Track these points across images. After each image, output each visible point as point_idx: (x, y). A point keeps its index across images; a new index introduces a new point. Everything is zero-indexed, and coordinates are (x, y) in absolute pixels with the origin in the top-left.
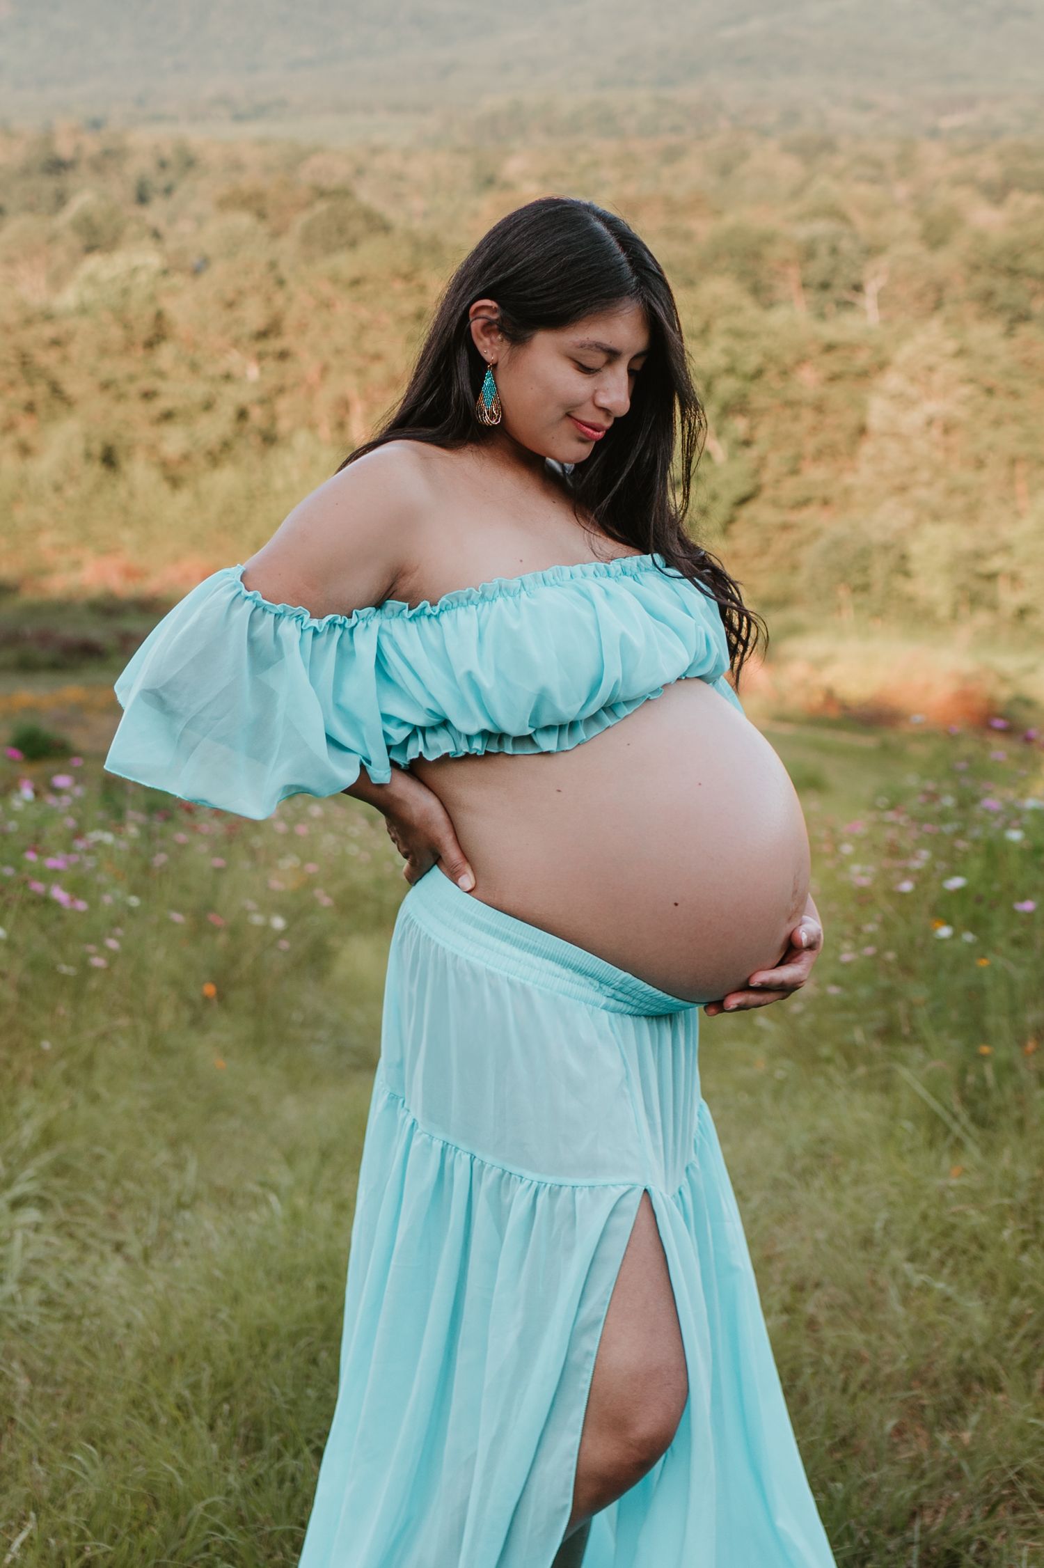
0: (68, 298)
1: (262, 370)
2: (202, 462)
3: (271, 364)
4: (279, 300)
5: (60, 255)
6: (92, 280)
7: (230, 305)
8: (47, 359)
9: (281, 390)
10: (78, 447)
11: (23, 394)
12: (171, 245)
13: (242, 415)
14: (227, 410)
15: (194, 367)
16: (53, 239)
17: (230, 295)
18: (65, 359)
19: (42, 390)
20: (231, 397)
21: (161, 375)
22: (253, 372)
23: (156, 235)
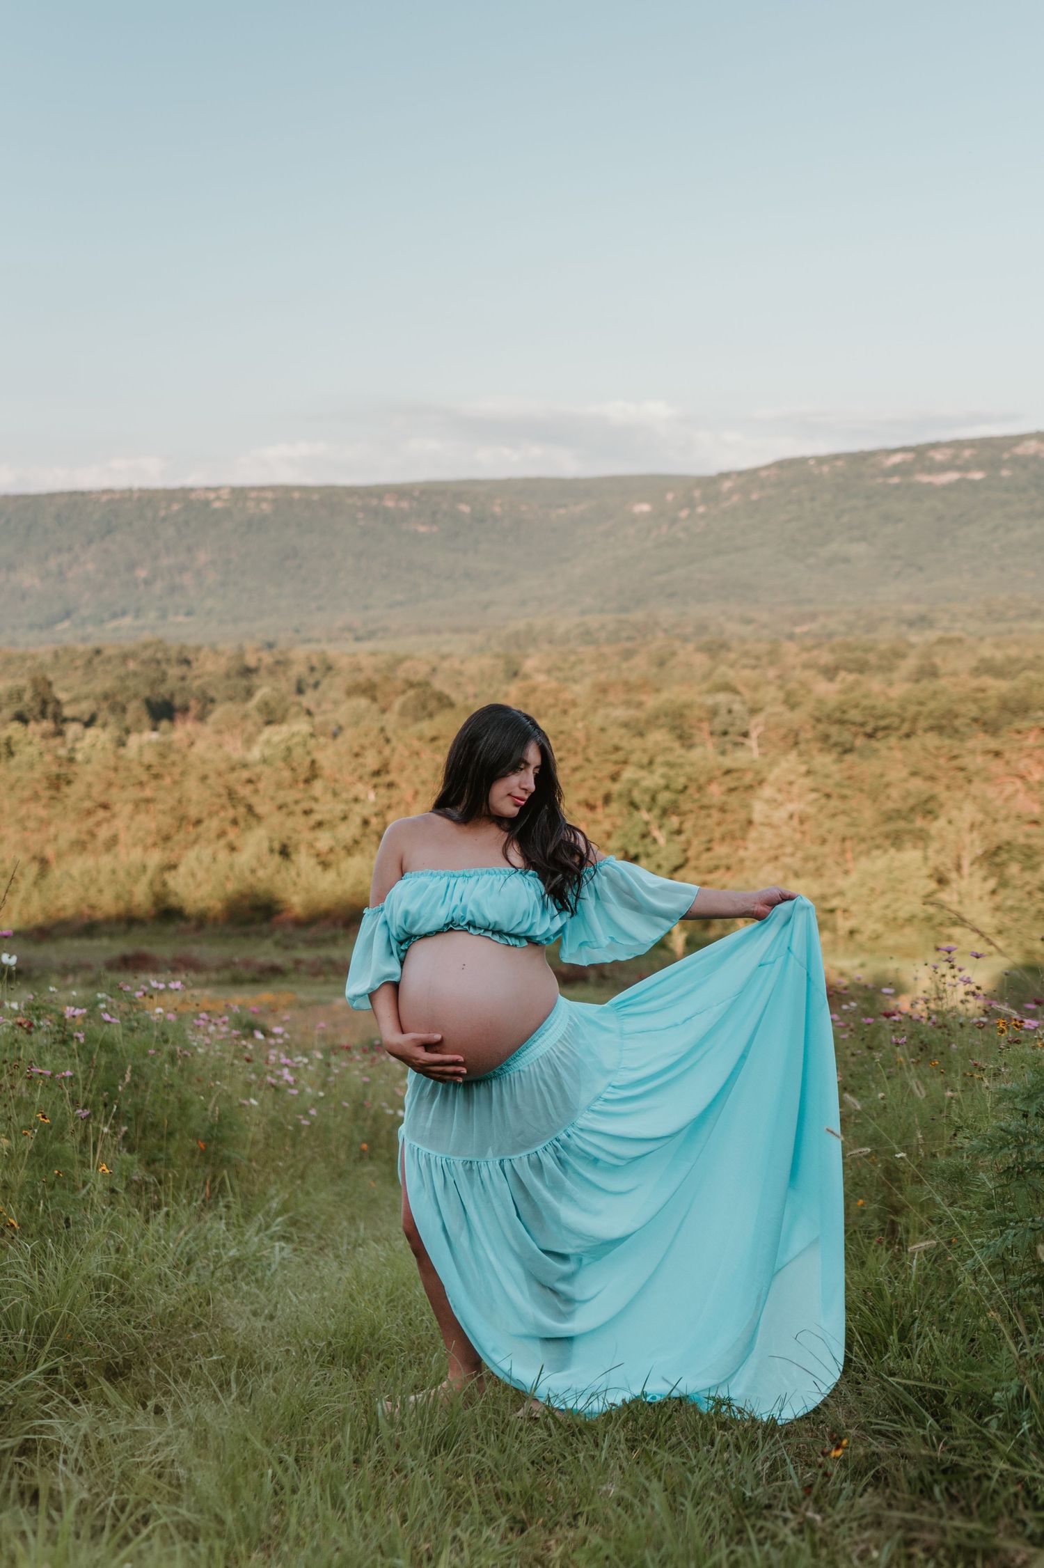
0: (255, 753)
1: (377, 794)
2: (342, 853)
3: (382, 791)
4: (387, 751)
5: (250, 727)
6: (268, 742)
7: (357, 755)
8: (245, 791)
9: (389, 807)
10: (266, 845)
11: (230, 813)
12: (318, 719)
13: (366, 823)
14: (356, 821)
15: (335, 794)
16: (245, 717)
17: (356, 749)
18: (256, 791)
19: (242, 810)
20: (359, 811)
21: (316, 800)
22: (372, 796)
23: (309, 713)
